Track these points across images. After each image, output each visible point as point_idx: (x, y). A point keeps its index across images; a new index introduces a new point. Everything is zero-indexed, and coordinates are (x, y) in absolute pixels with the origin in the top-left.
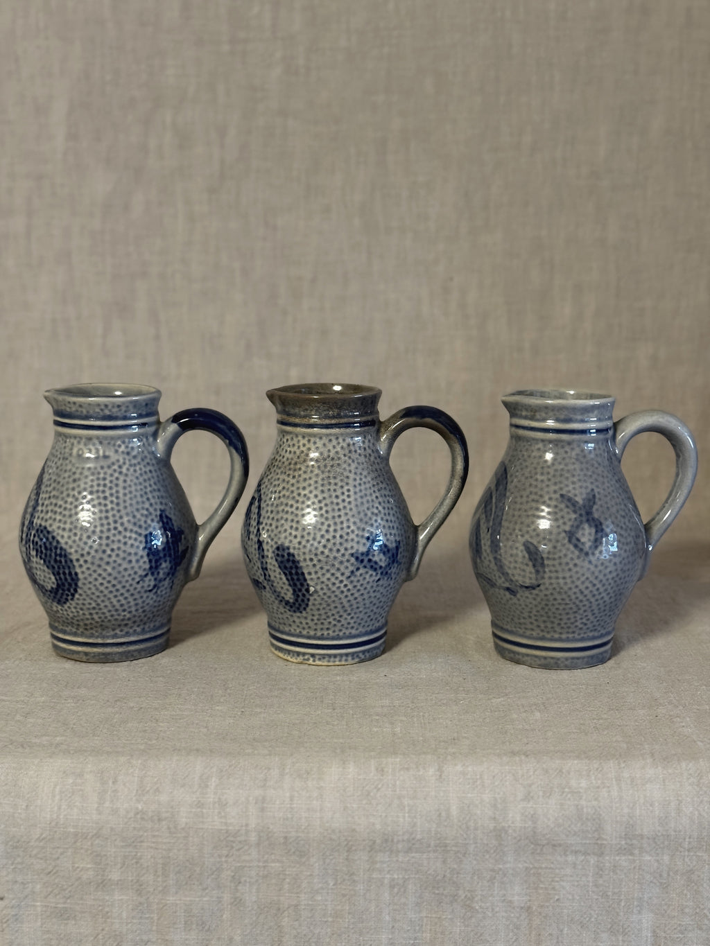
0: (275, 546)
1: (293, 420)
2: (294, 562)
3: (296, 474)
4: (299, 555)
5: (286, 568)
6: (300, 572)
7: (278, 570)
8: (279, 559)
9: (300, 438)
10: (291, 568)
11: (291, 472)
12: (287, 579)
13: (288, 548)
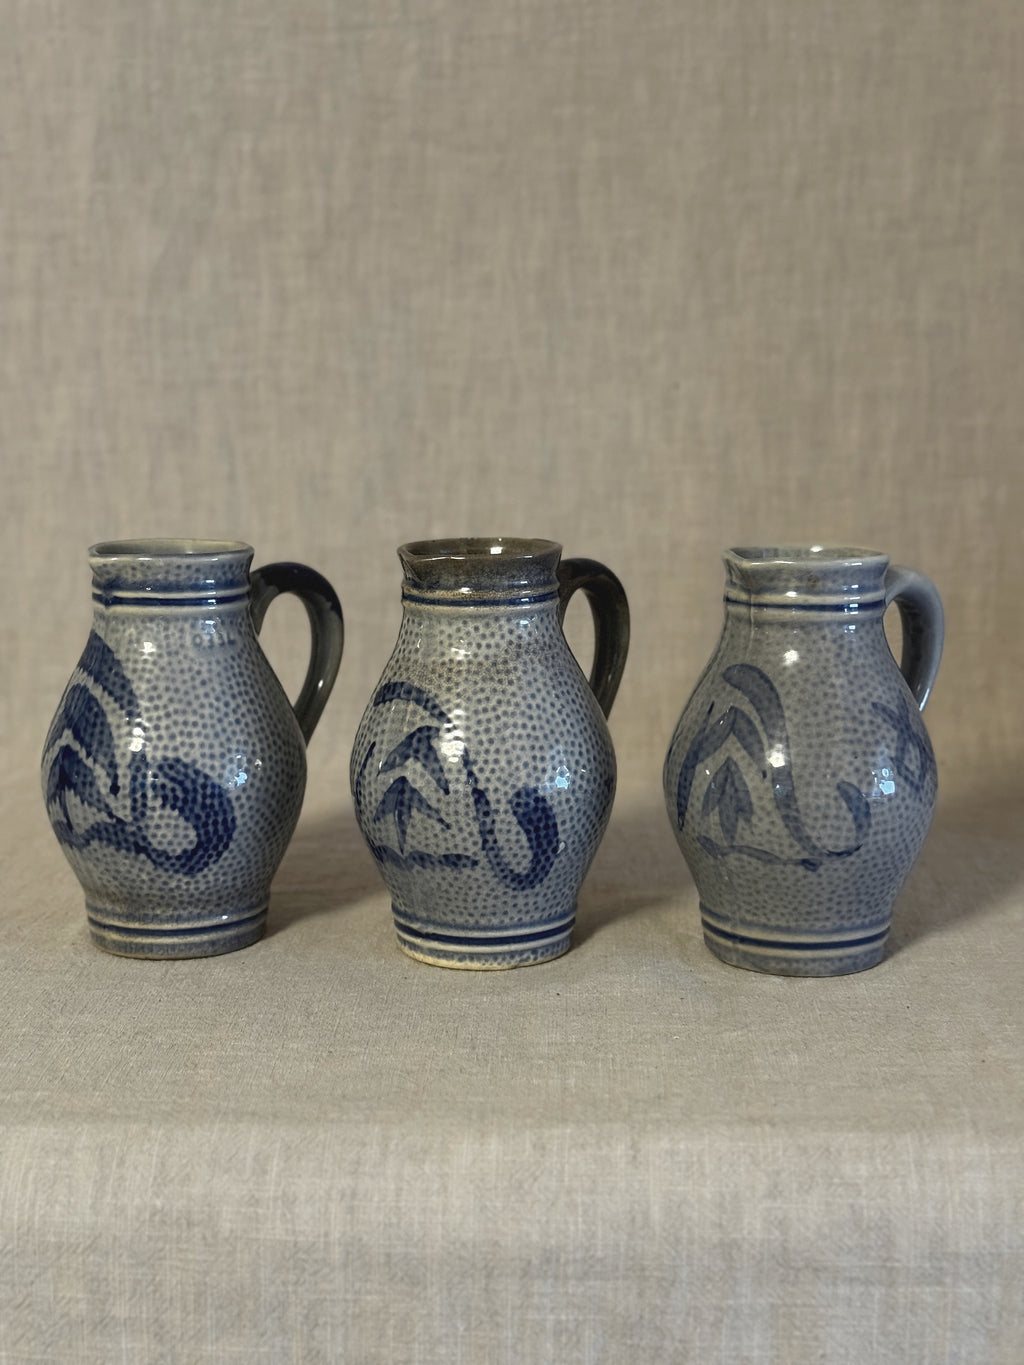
0: (511, 793)
1: (490, 595)
2: (544, 810)
3: (512, 677)
4: (552, 798)
5: (530, 821)
6: (550, 823)
7: (516, 828)
8: (521, 810)
9: (503, 622)
10: (539, 820)
11: (503, 676)
12: (530, 840)
13: (535, 790)
